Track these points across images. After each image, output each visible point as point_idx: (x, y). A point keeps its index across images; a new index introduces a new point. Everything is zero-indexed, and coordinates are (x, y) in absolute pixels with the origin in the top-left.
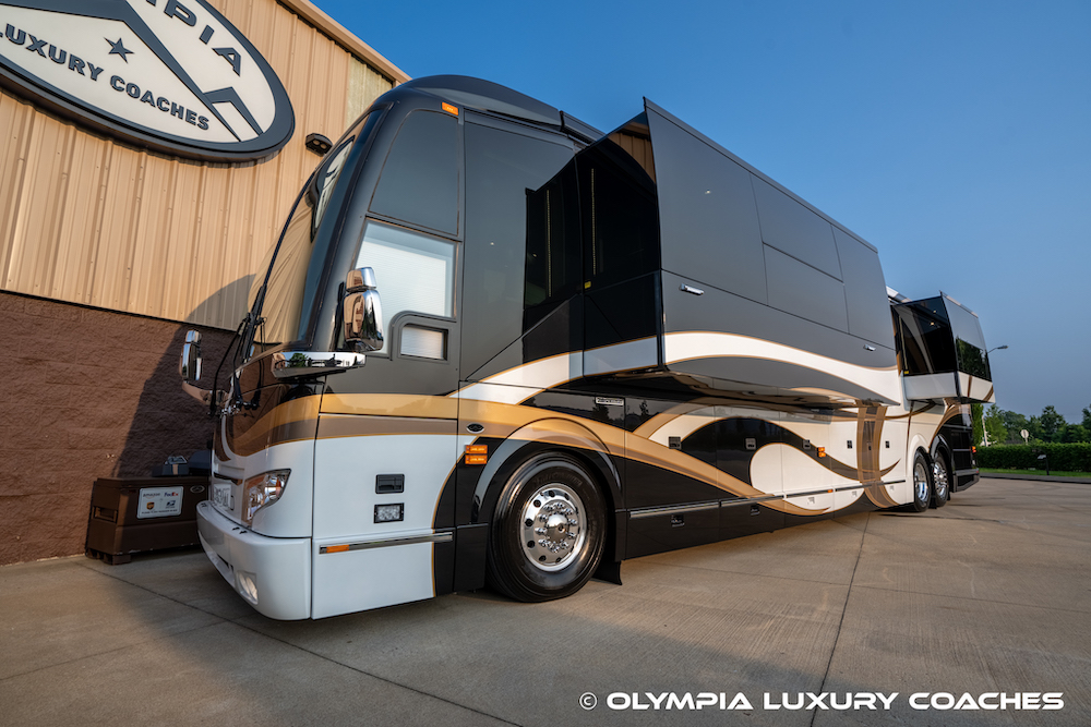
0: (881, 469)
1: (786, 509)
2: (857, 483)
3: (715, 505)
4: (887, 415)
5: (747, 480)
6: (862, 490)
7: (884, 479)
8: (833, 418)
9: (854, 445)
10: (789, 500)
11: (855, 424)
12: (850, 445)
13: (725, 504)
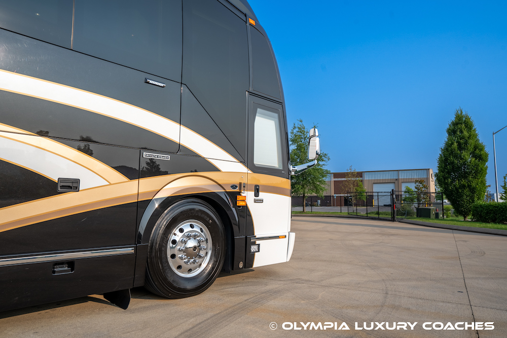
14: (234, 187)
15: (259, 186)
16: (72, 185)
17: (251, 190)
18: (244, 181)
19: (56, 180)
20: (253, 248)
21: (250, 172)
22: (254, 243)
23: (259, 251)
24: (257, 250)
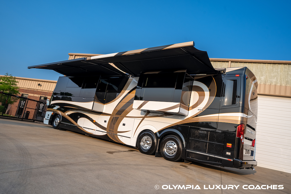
0: (118, 131)
1: (82, 129)
2: (106, 131)
3: (70, 124)
4: (126, 116)
5: (77, 122)
6: (106, 133)
7: (118, 134)
8: (101, 114)
9: (107, 122)
10: (83, 128)
11: (109, 117)
12: (105, 121)
13: (72, 125)
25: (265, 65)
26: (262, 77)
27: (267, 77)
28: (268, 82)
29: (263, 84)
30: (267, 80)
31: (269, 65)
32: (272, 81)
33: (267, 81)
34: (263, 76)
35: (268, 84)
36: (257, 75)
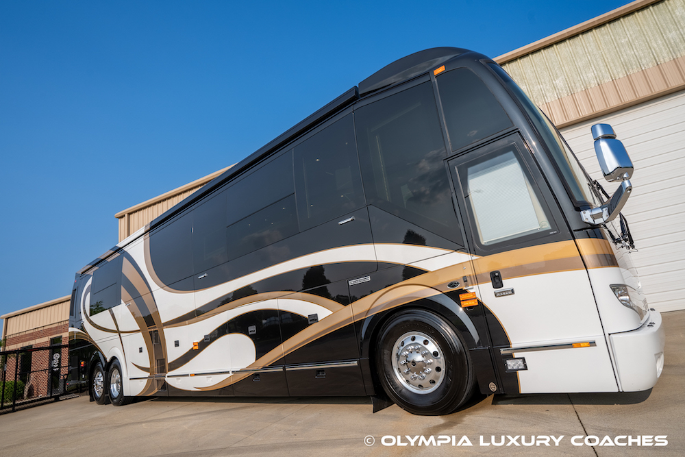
14: (452, 285)
15: (498, 272)
16: (314, 318)
17: (484, 281)
18: (469, 272)
19: (307, 317)
20: (511, 364)
21: (475, 257)
22: (511, 357)
23: (526, 368)
24: (521, 367)
25: (550, 50)
26: (557, 81)
27: (569, 75)
28: (578, 85)
29: (566, 95)
30: (572, 82)
31: (562, 45)
32: (586, 79)
33: (573, 85)
34: (557, 77)
35: (579, 90)
36: (543, 81)
